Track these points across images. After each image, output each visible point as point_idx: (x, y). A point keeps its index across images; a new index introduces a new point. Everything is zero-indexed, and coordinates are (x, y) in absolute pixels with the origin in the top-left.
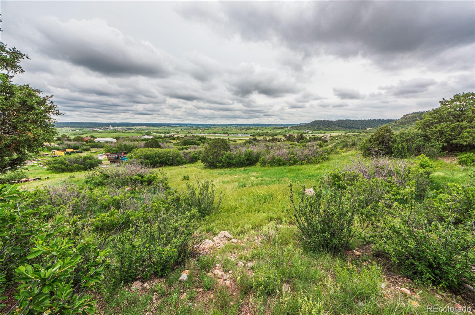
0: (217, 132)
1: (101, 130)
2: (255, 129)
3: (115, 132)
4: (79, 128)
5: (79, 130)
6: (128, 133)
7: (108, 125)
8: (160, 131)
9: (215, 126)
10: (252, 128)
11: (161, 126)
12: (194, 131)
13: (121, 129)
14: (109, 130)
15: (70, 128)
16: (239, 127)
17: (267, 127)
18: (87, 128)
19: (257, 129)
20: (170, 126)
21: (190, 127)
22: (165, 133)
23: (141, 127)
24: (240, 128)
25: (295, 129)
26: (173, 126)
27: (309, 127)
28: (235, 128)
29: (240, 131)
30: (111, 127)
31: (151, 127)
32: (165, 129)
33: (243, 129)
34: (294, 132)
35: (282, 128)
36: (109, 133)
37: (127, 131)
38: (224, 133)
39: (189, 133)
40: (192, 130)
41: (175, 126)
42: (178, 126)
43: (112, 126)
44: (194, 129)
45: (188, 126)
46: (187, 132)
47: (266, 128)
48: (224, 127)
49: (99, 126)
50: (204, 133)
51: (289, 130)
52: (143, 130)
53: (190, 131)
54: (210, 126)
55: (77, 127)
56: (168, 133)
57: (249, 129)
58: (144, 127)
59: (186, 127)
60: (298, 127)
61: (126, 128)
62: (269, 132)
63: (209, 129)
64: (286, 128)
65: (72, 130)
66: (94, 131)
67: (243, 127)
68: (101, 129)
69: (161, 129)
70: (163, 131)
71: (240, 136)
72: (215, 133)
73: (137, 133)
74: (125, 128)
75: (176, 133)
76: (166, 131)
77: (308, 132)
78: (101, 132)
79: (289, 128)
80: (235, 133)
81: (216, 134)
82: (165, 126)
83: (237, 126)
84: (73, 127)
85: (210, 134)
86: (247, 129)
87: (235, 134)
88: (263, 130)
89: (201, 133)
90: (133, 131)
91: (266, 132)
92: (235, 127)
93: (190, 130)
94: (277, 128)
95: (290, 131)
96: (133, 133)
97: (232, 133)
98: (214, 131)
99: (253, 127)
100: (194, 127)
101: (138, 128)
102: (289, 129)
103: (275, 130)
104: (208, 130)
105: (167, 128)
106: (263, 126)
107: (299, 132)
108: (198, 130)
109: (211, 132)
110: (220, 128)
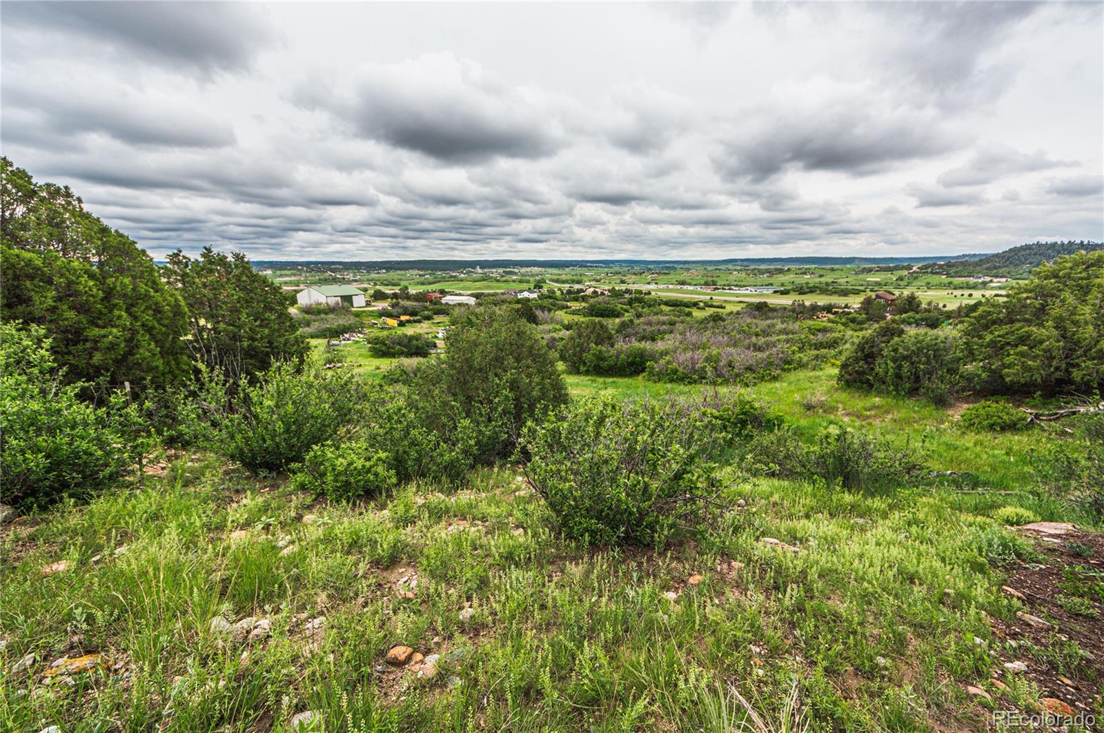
0: (688, 281)
1: (463, 275)
2: (800, 271)
3: (484, 280)
4: (430, 272)
5: (429, 274)
6: (506, 281)
7: (473, 264)
8: (564, 277)
9: (687, 266)
10: (789, 270)
11: (567, 267)
12: (634, 277)
13: (496, 272)
14: (475, 275)
15: (416, 272)
16: (752, 267)
17: (835, 267)
18: (441, 270)
19: (805, 273)
20: (585, 266)
21: (626, 269)
22: (573, 282)
23: (529, 269)
24: (754, 269)
25: (936, 273)
26: (591, 267)
27: (995, 268)
28: (738, 271)
29: (751, 280)
30: (479, 270)
31: (547, 269)
32: (573, 273)
33: (762, 272)
34: (928, 284)
35: (890, 270)
36: (475, 281)
37: (504, 279)
38: (706, 284)
39: (623, 282)
40: (629, 276)
41: (596, 267)
42: (601, 267)
43: (481, 268)
44: (635, 274)
45: (623, 265)
46: (619, 281)
47: (832, 270)
48: (710, 268)
49: (460, 268)
50: (656, 283)
51: (914, 277)
52: (533, 275)
53: (624, 278)
54: (675, 266)
55: (428, 270)
56: (579, 282)
57: (780, 271)
58: (536, 270)
59: (618, 269)
60: (949, 265)
61: (504, 272)
62: (843, 281)
63: (672, 272)
64: (904, 268)
65: (420, 276)
66: (452, 277)
67: (763, 267)
68: (462, 272)
69: (566, 274)
70: (569, 277)
71: (748, 292)
72: (683, 283)
73: (521, 281)
74: (501, 270)
75: (593, 283)
76: (574, 278)
77: (984, 283)
78: (462, 280)
79: (915, 269)
80: (735, 283)
81: (685, 287)
82: (575, 266)
83: (745, 263)
84: (421, 269)
85: (671, 287)
86: (770, 273)
87: (736, 286)
88: (821, 276)
89: (649, 283)
90: (514, 277)
91: (830, 280)
92: (739, 268)
93: (625, 276)
94: (870, 270)
95: (916, 278)
96: (514, 281)
97: (726, 283)
98: (682, 278)
99: (793, 267)
100: (637, 269)
101: (524, 270)
102: (915, 272)
103: (861, 276)
104: (665, 277)
105: (578, 270)
106: (826, 264)
107: (950, 283)
108: (643, 275)
109: (674, 281)
110: (700, 268)
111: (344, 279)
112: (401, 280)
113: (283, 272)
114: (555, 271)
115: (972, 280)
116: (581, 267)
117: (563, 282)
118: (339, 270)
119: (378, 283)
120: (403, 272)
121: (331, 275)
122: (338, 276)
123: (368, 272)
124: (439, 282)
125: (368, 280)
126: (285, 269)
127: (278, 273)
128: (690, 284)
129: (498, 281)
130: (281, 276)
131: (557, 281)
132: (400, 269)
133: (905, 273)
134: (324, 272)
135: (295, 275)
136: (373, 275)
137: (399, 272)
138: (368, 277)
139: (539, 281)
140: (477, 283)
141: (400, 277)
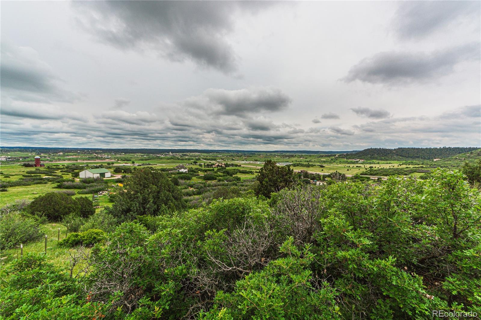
0: (258, 160)
1: (163, 156)
2: (299, 156)
3: (172, 159)
4: (147, 154)
5: (147, 155)
6: (182, 159)
7: (168, 151)
8: (208, 157)
9: (260, 153)
10: (295, 156)
11: (211, 153)
12: (238, 158)
13: (178, 155)
14: (168, 156)
15: (140, 154)
16: (284, 154)
17: (312, 155)
18: (152, 154)
19: (301, 157)
20: (219, 153)
21: (236, 154)
22: (212, 160)
23: (194, 154)
25: (343, 158)
26: (221, 153)
27: (361, 156)
29: (282, 159)
31: (202, 154)
32: (213, 155)
33: (286, 156)
34: (340, 162)
35: (329, 156)
37: (182, 158)
40: (236, 157)
41: (223, 153)
42: (225, 153)
43: (171, 153)
44: (238, 156)
45: (235, 152)
46: (231, 159)
47: (310, 156)
48: (268, 154)
49: (162, 153)
50: (246, 161)
52: (195, 156)
54: (255, 154)
55: (146, 153)
56: (215, 160)
57: (292, 156)
58: (197, 154)
59: (232, 154)
60: (347, 155)
61: (182, 155)
63: (253, 156)
65: (142, 156)
66: (157, 157)
67: (288, 154)
68: (162, 155)
70: (211, 157)
72: (256, 161)
74: (181, 154)
75: (221, 160)
76: (213, 158)
77: (357, 162)
78: (161, 158)
82: (214, 152)
84: (142, 153)
85: (251, 162)
86: (289, 157)
88: (306, 158)
89: (243, 161)
90: (187, 157)
92: (279, 154)
93: (234, 157)
94: (322, 156)
95: (337, 159)
96: (186, 159)
98: (256, 158)
99: (297, 154)
100: (240, 154)
101: (191, 154)
102: (337, 157)
103: (319, 158)
104: (251, 158)
105: (215, 154)
107: (347, 161)
108: (242, 157)
109: (253, 160)
110: (264, 154)
111: (102, 157)
112: (132, 158)
114: (205, 154)
115: (354, 160)
116: (216, 153)
117: (208, 160)
118: (100, 153)
119: (120, 159)
120: (133, 154)
121: (95, 156)
122: (99, 156)
123: (115, 154)
124: (151, 159)
125: (115, 158)
126: (70, 152)
127: (66, 154)
128: (259, 161)
129: (179, 159)
130: (68, 155)
131: (205, 159)
132: (132, 153)
133: (333, 157)
134: (92, 154)
135: (76, 155)
136: (118, 156)
137: (131, 154)
138: (115, 156)
139: (197, 160)
140: (169, 160)
141: (131, 157)
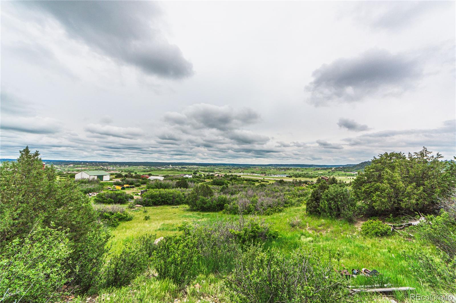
1: (163, 168)
2: (295, 169)
3: (172, 170)
4: (149, 167)
5: (148, 168)
7: (168, 164)
8: (206, 170)
9: (255, 167)
10: (291, 169)
11: (208, 166)
12: (234, 170)
13: (178, 167)
14: (168, 168)
15: (143, 166)
16: (278, 167)
17: (307, 168)
18: (154, 166)
19: (297, 170)
20: (215, 166)
21: (232, 167)
22: (210, 172)
23: (192, 166)
24: (279, 168)
25: (340, 171)
26: (218, 166)
27: (358, 169)
28: (273, 169)
29: (278, 172)
30: (171, 166)
31: (200, 167)
32: (210, 168)
33: (282, 169)
34: (339, 174)
36: (168, 171)
37: (181, 170)
38: (262, 173)
39: (230, 172)
40: (233, 170)
41: (220, 166)
42: (222, 166)
43: (171, 165)
44: (235, 169)
45: (230, 165)
46: (228, 172)
48: (263, 167)
49: (162, 165)
50: (243, 173)
51: (334, 172)
52: (194, 169)
53: (230, 170)
54: (250, 166)
55: (148, 166)
56: (212, 172)
57: (288, 169)
58: (195, 167)
59: (228, 167)
60: (344, 168)
61: (181, 167)
62: (310, 173)
63: (249, 168)
64: (329, 169)
65: (144, 168)
66: (158, 169)
67: (282, 167)
68: (163, 167)
69: (207, 168)
70: (209, 170)
71: (278, 176)
72: (253, 173)
73: (188, 171)
74: (180, 167)
75: (218, 172)
76: (211, 170)
78: (162, 170)
79: (333, 169)
80: (273, 173)
81: (254, 174)
82: (211, 165)
83: (276, 166)
84: (145, 166)
85: (249, 174)
86: (285, 170)
87: (273, 174)
88: (302, 171)
89: (240, 173)
90: (186, 170)
91: (306, 173)
92: (274, 168)
93: (231, 170)
94: (319, 169)
96: (185, 171)
97: (269, 173)
98: (253, 171)
99: (292, 168)
100: (236, 167)
101: (190, 167)
103: (316, 171)
104: (247, 170)
105: (212, 167)
106: (304, 167)
107: (346, 174)
108: (238, 170)
109: (250, 172)
110: (260, 168)
111: (107, 169)
112: (135, 170)
113: (78, 166)
114: (203, 167)
115: (352, 173)
116: (213, 166)
117: (206, 172)
118: (106, 165)
119: (124, 171)
120: (136, 167)
121: (102, 168)
122: (105, 168)
123: (120, 166)
124: (152, 171)
125: (119, 170)
126: (80, 164)
127: (76, 166)
128: (256, 173)
129: (178, 171)
130: (77, 167)
131: (203, 171)
132: (135, 166)
134: (99, 166)
135: (84, 167)
136: (122, 168)
137: (134, 167)
138: (119, 169)
139: (196, 171)
140: (169, 172)
141: (134, 169)
